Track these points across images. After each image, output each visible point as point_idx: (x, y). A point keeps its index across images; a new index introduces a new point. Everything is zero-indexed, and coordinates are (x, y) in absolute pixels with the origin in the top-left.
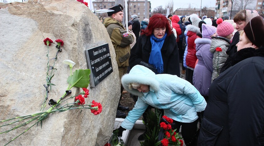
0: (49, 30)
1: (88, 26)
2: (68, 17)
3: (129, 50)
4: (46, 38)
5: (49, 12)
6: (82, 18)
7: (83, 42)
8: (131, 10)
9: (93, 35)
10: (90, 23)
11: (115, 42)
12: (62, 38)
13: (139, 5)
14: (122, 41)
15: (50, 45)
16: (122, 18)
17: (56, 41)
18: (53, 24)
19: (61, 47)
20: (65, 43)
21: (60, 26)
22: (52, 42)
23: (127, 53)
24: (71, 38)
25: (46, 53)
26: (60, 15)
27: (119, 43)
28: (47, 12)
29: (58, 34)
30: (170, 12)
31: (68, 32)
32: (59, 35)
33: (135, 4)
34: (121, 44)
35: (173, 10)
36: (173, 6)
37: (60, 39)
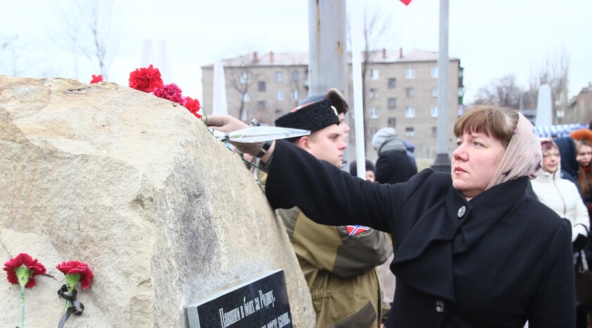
0: (31, 218)
1: (201, 199)
2: (117, 169)
3: (371, 289)
4: (15, 255)
5: (37, 143)
6: (176, 169)
7: (177, 274)
8: (374, 99)
9: (221, 236)
10: (210, 188)
11: (308, 258)
12: (86, 253)
13: (410, 74)
14: (341, 251)
15: (31, 284)
16: (341, 153)
17: (59, 268)
18: (49, 196)
19: (83, 291)
20: (101, 276)
21: (80, 204)
22: (44, 270)
23: (365, 302)
24: (125, 258)
25: (14, 318)
26: (85, 158)
27: (328, 263)
28: (25, 144)
29: (70, 235)
30: (554, 99)
31: (114, 230)
32: (76, 240)
33: (393, 72)
34: (335, 267)
35: (566, 93)
36: (566, 75)
37: (76, 259)
